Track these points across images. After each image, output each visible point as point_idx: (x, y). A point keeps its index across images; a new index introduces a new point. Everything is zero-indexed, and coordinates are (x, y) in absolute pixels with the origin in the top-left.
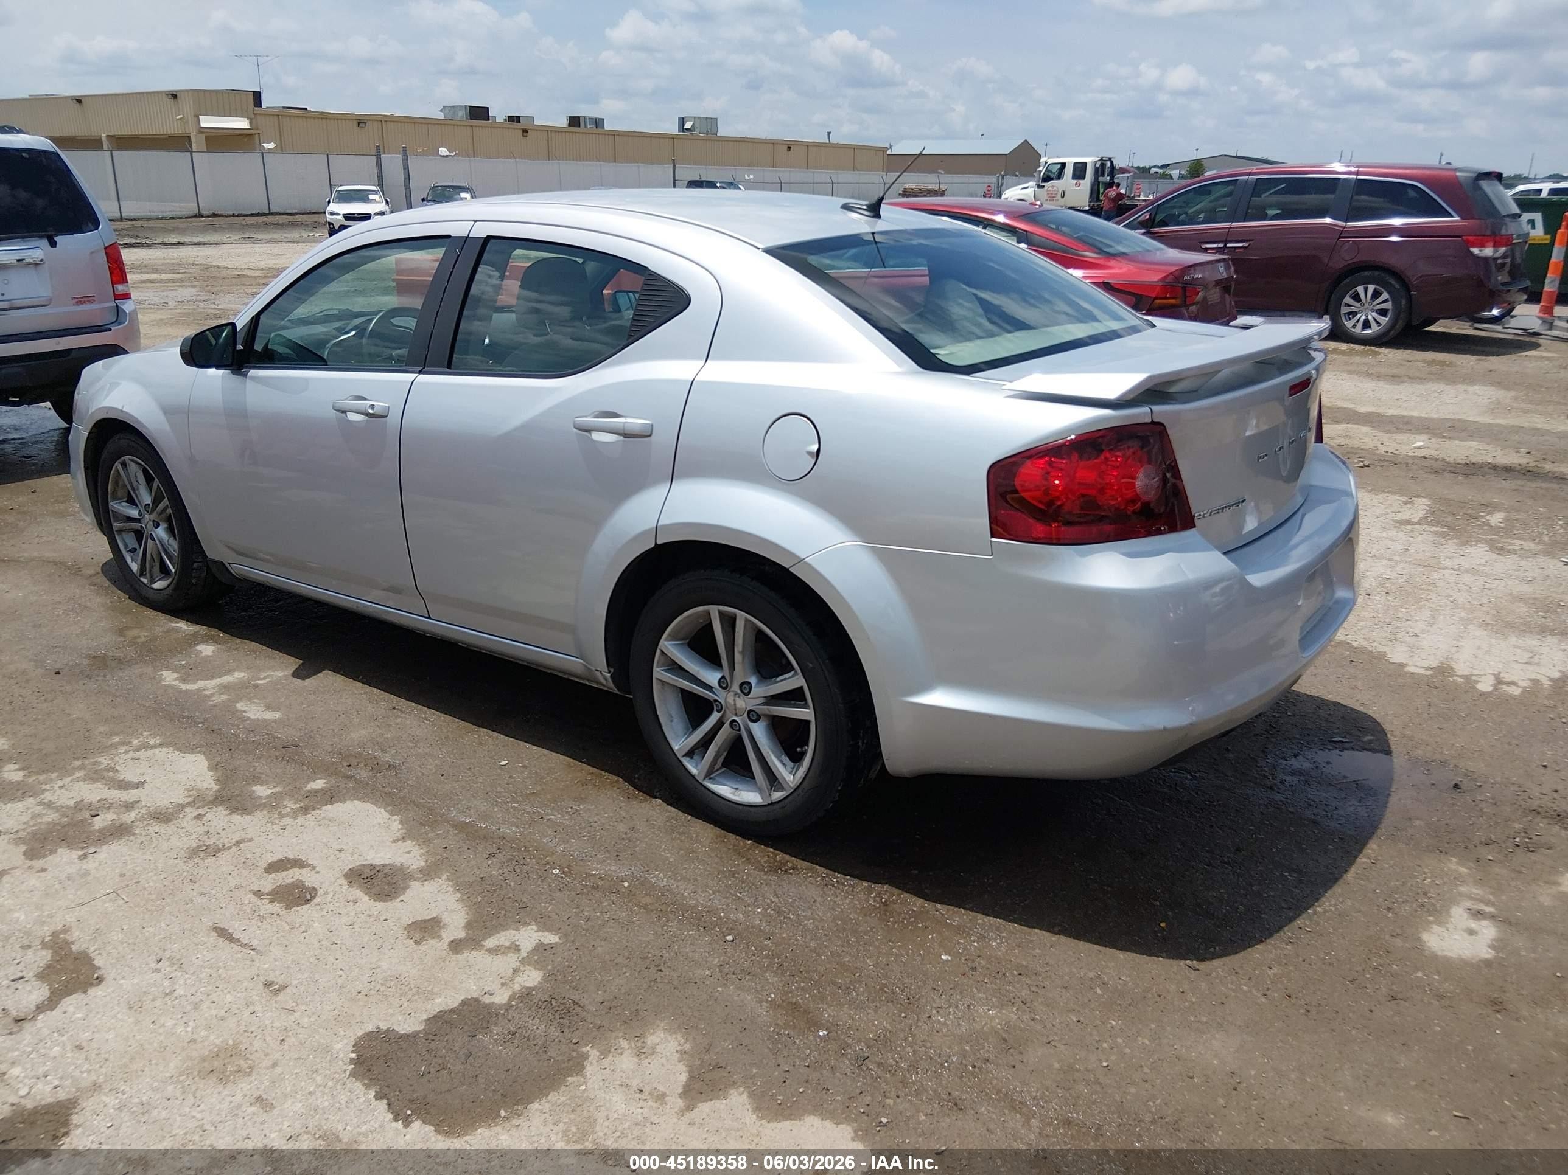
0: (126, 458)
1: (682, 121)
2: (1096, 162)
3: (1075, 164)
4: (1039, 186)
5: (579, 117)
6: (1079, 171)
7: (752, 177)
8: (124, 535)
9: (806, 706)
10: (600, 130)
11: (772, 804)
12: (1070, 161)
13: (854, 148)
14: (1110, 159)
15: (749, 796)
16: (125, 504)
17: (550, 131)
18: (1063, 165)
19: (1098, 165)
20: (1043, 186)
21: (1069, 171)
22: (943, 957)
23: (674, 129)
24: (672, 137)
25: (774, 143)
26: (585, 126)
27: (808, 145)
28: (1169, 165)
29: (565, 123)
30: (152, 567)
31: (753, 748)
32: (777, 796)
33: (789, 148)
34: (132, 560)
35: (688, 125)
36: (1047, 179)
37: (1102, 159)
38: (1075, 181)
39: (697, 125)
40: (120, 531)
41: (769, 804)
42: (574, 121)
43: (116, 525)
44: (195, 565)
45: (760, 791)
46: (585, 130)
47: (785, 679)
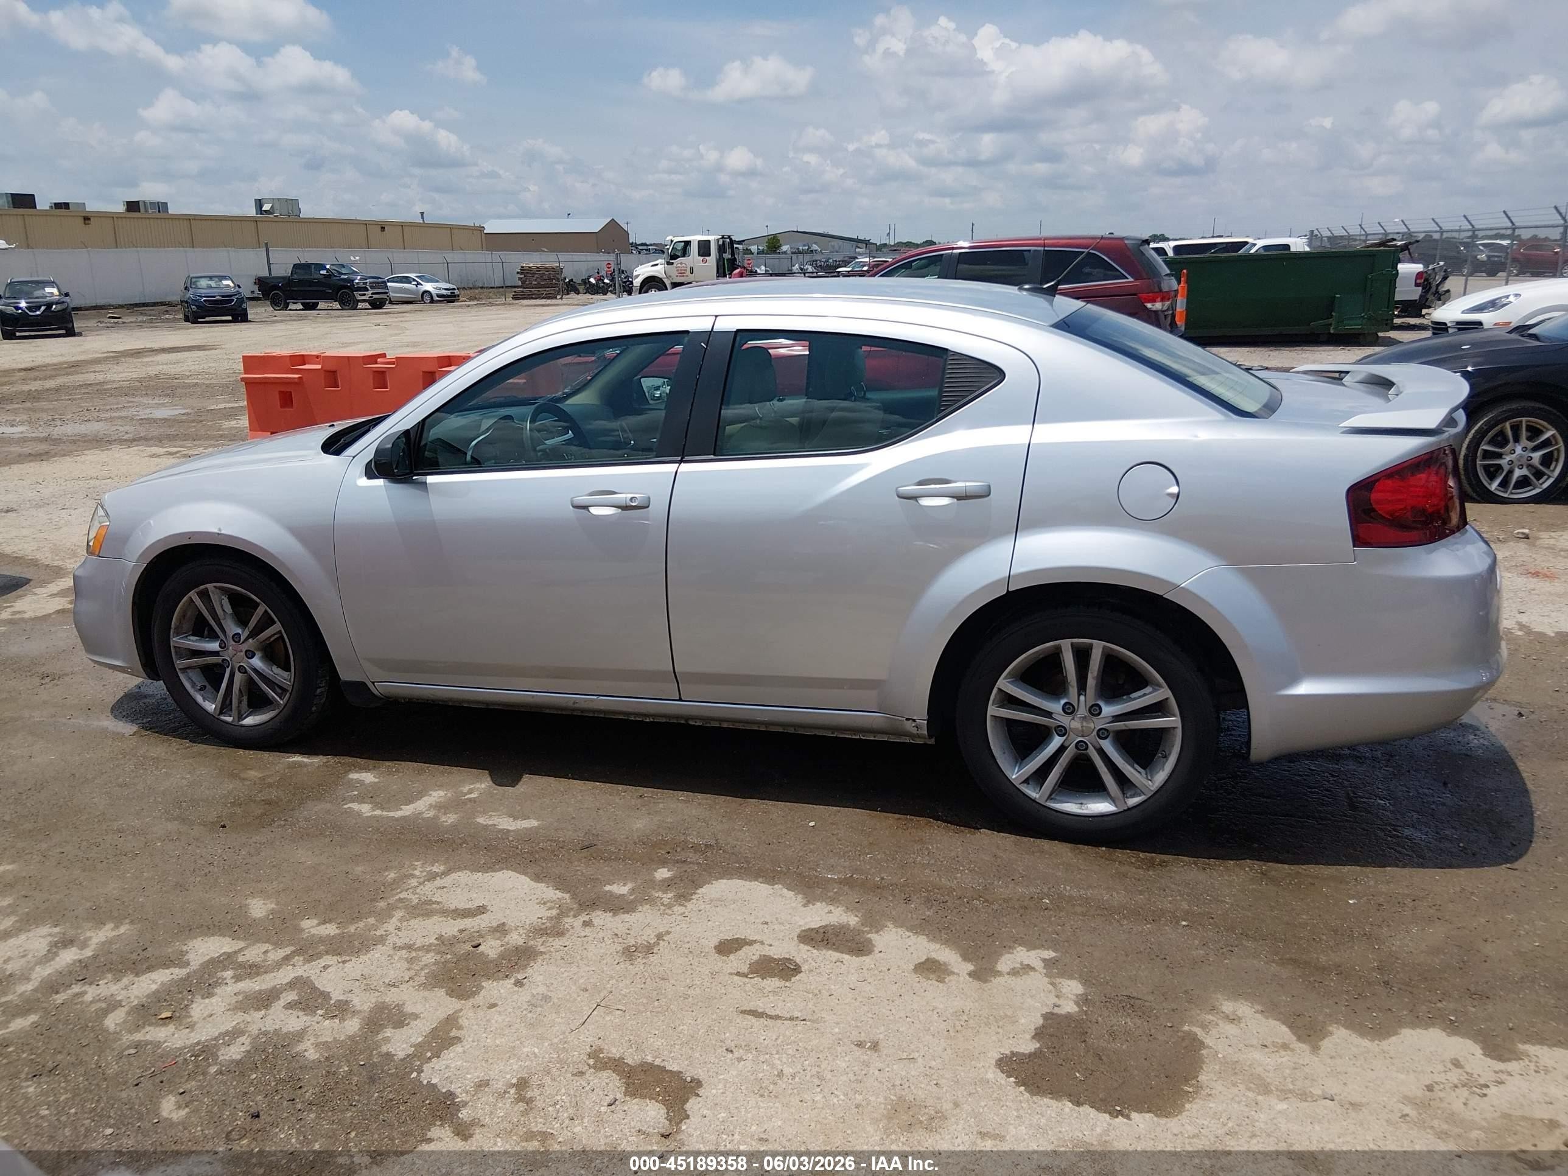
0: (210, 586)
1: (259, 203)
2: (718, 240)
3: (699, 241)
4: (668, 263)
5: (138, 202)
6: (704, 248)
7: (357, 258)
8: (191, 673)
9: (1174, 715)
10: (162, 215)
11: (1129, 809)
12: (695, 238)
13: (451, 228)
14: (729, 237)
15: (1100, 807)
16: (194, 638)
17: (112, 216)
18: (687, 243)
19: (721, 242)
20: (672, 263)
21: (694, 249)
22: (1351, 902)
23: (252, 212)
24: (255, 221)
25: (366, 224)
26: (146, 211)
27: (402, 225)
28: (744, 241)
29: (121, 208)
30: (240, 702)
31: (1104, 762)
32: (1133, 801)
33: (383, 229)
34: (204, 699)
35: (266, 207)
36: (674, 257)
37: (723, 237)
38: (701, 258)
39: (277, 206)
40: (184, 670)
41: (1125, 810)
42: (133, 206)
43: (179, 663)
44: (319, 691)
45: (1113, 801)
46: (147, 216)
47: (1145, 695)
